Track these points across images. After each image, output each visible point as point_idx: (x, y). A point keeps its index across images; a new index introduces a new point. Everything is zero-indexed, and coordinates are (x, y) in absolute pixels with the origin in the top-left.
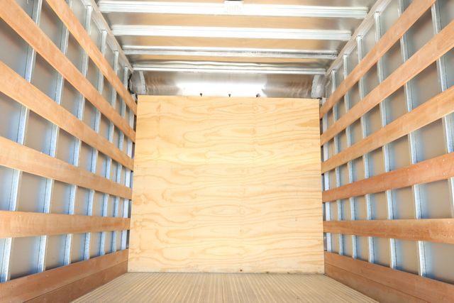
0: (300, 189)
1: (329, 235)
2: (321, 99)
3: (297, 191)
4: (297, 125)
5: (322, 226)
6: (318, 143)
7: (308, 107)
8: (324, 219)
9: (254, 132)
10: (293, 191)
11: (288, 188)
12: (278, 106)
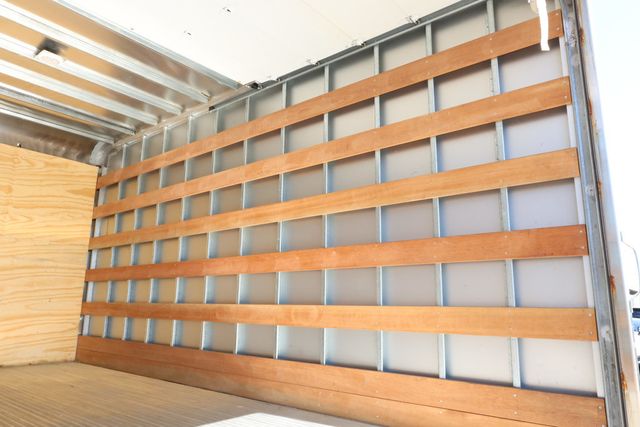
0: (60, 265)
1: (87, 318)
2: (100, 167)
3: (56, 267)
4: (69, 191)
5: (80, 308)
6: (90, 215)
7: (85, 173)
8: (84, 299)
9: (10, 190)
10: (52, 267)
11: (46, 263)
12: (47, 164)
